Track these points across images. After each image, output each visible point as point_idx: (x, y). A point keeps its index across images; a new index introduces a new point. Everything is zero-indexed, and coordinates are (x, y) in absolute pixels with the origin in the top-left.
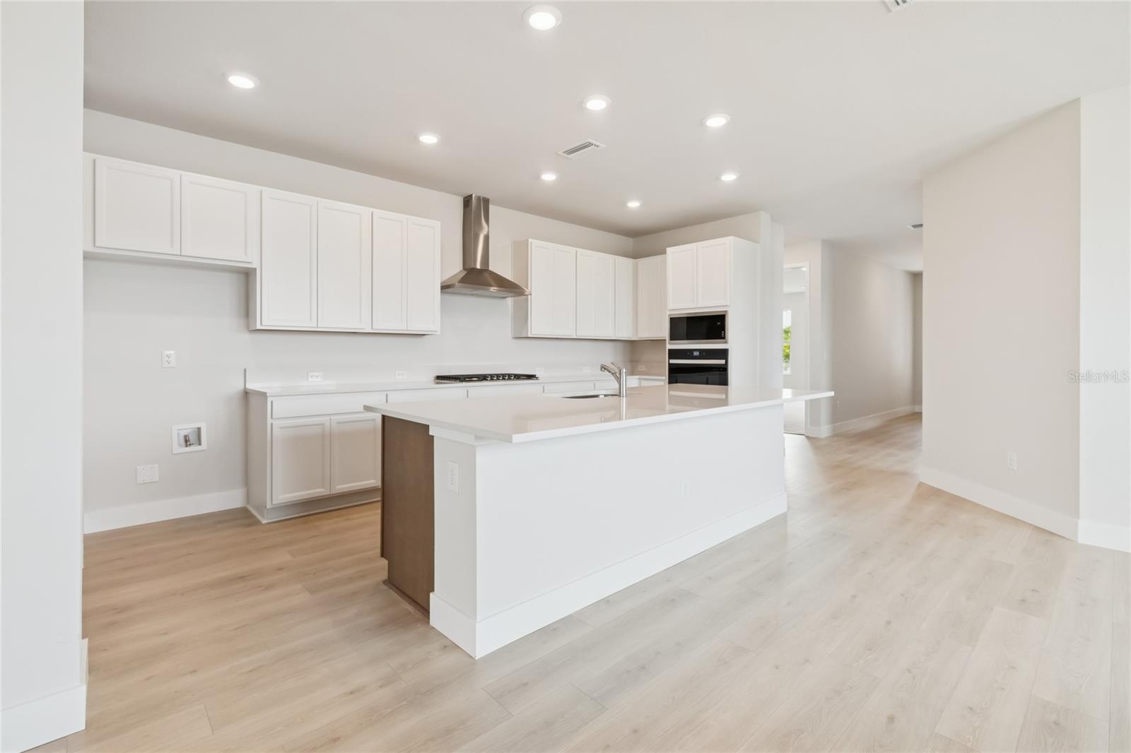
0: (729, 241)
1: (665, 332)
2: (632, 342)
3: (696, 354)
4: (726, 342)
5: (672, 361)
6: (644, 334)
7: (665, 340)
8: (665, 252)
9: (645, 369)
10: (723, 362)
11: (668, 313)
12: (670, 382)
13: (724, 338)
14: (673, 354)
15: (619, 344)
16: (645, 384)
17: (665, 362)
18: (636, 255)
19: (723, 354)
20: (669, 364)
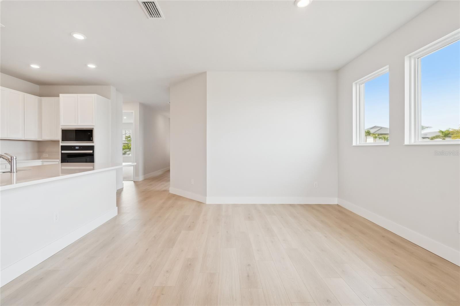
0: (94, 96)
1: (59, 137)
2: (38, 142)
3: (77, 148)
4: (93, 143)
5: (63, 152)
6: (46, 137)
7: (59, 141)
8: (59, 96)
9: (47, 156)
10: (91, 152)
11: (61, 127)
12: (62, 162)
13: (92, 140)
14: (63, 148)
15: (29, 143)
16: (45, 163)
17: (59, 152)
18: (41, 95)
19: (92, 148)
20: (62, 153)
